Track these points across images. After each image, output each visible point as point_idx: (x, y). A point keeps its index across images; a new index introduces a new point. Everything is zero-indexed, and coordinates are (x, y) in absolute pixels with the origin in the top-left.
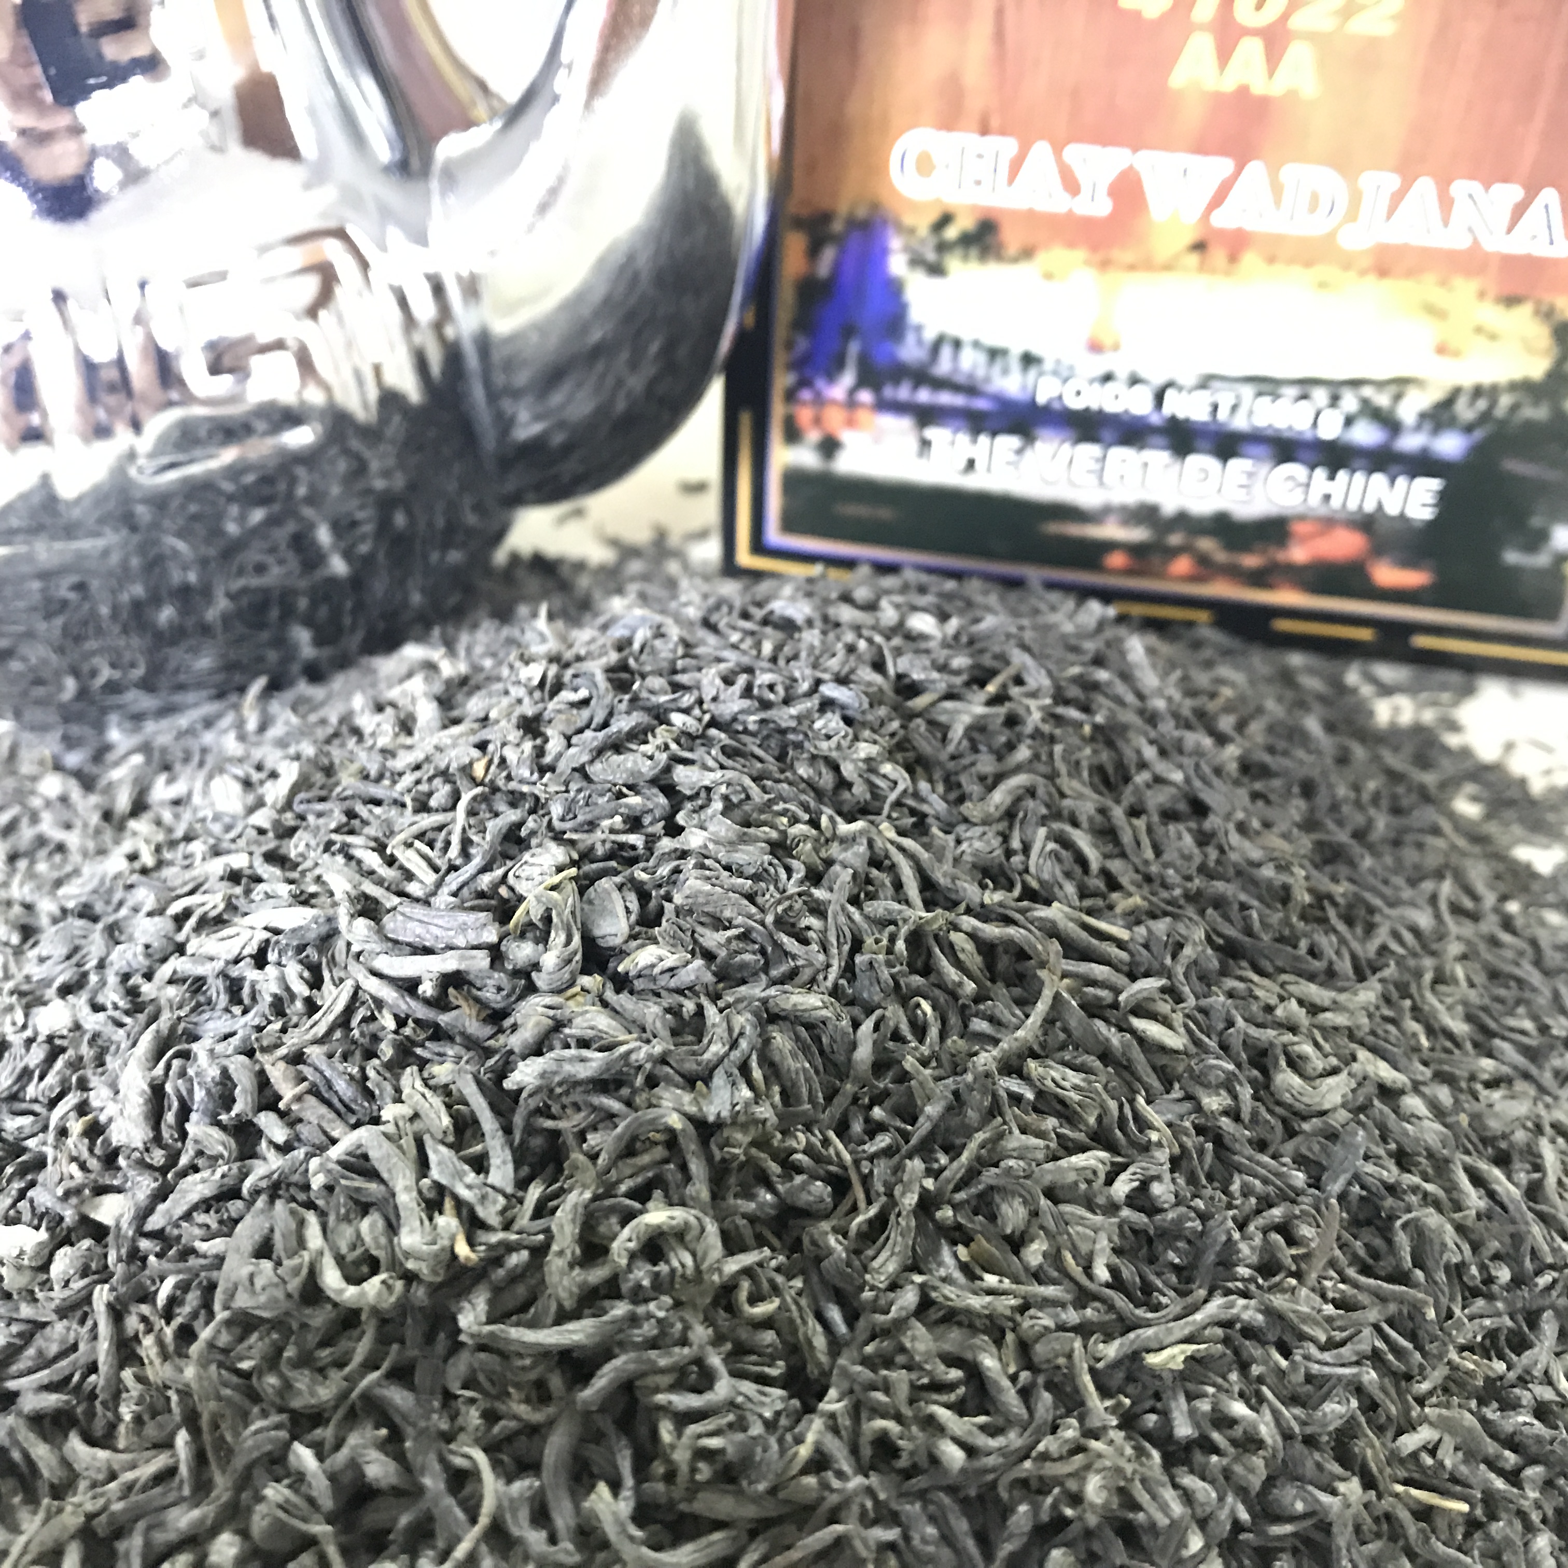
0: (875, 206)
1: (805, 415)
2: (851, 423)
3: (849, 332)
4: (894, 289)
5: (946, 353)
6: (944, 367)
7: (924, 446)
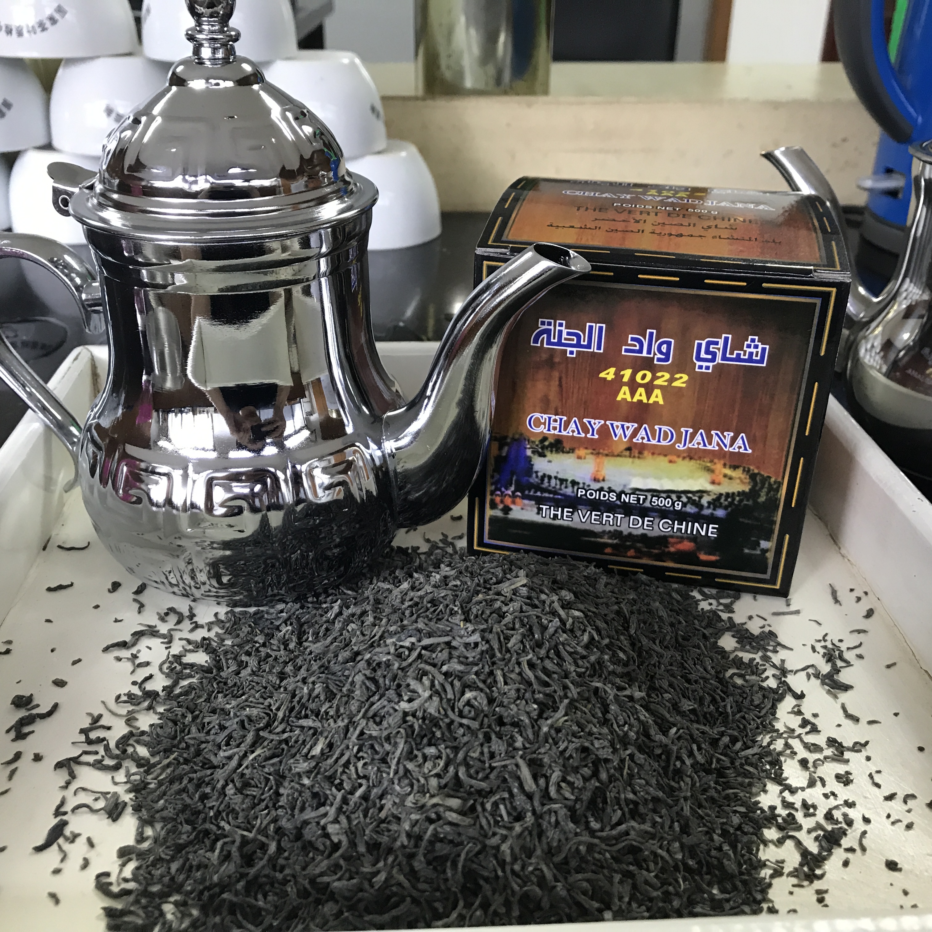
0: (521, 434)
1: (498, 499)
2: (514, 503)
3: (513, 474)
4: (529, 459)
5: (546, 480)
6: (546, 484)
7: (540, 510)
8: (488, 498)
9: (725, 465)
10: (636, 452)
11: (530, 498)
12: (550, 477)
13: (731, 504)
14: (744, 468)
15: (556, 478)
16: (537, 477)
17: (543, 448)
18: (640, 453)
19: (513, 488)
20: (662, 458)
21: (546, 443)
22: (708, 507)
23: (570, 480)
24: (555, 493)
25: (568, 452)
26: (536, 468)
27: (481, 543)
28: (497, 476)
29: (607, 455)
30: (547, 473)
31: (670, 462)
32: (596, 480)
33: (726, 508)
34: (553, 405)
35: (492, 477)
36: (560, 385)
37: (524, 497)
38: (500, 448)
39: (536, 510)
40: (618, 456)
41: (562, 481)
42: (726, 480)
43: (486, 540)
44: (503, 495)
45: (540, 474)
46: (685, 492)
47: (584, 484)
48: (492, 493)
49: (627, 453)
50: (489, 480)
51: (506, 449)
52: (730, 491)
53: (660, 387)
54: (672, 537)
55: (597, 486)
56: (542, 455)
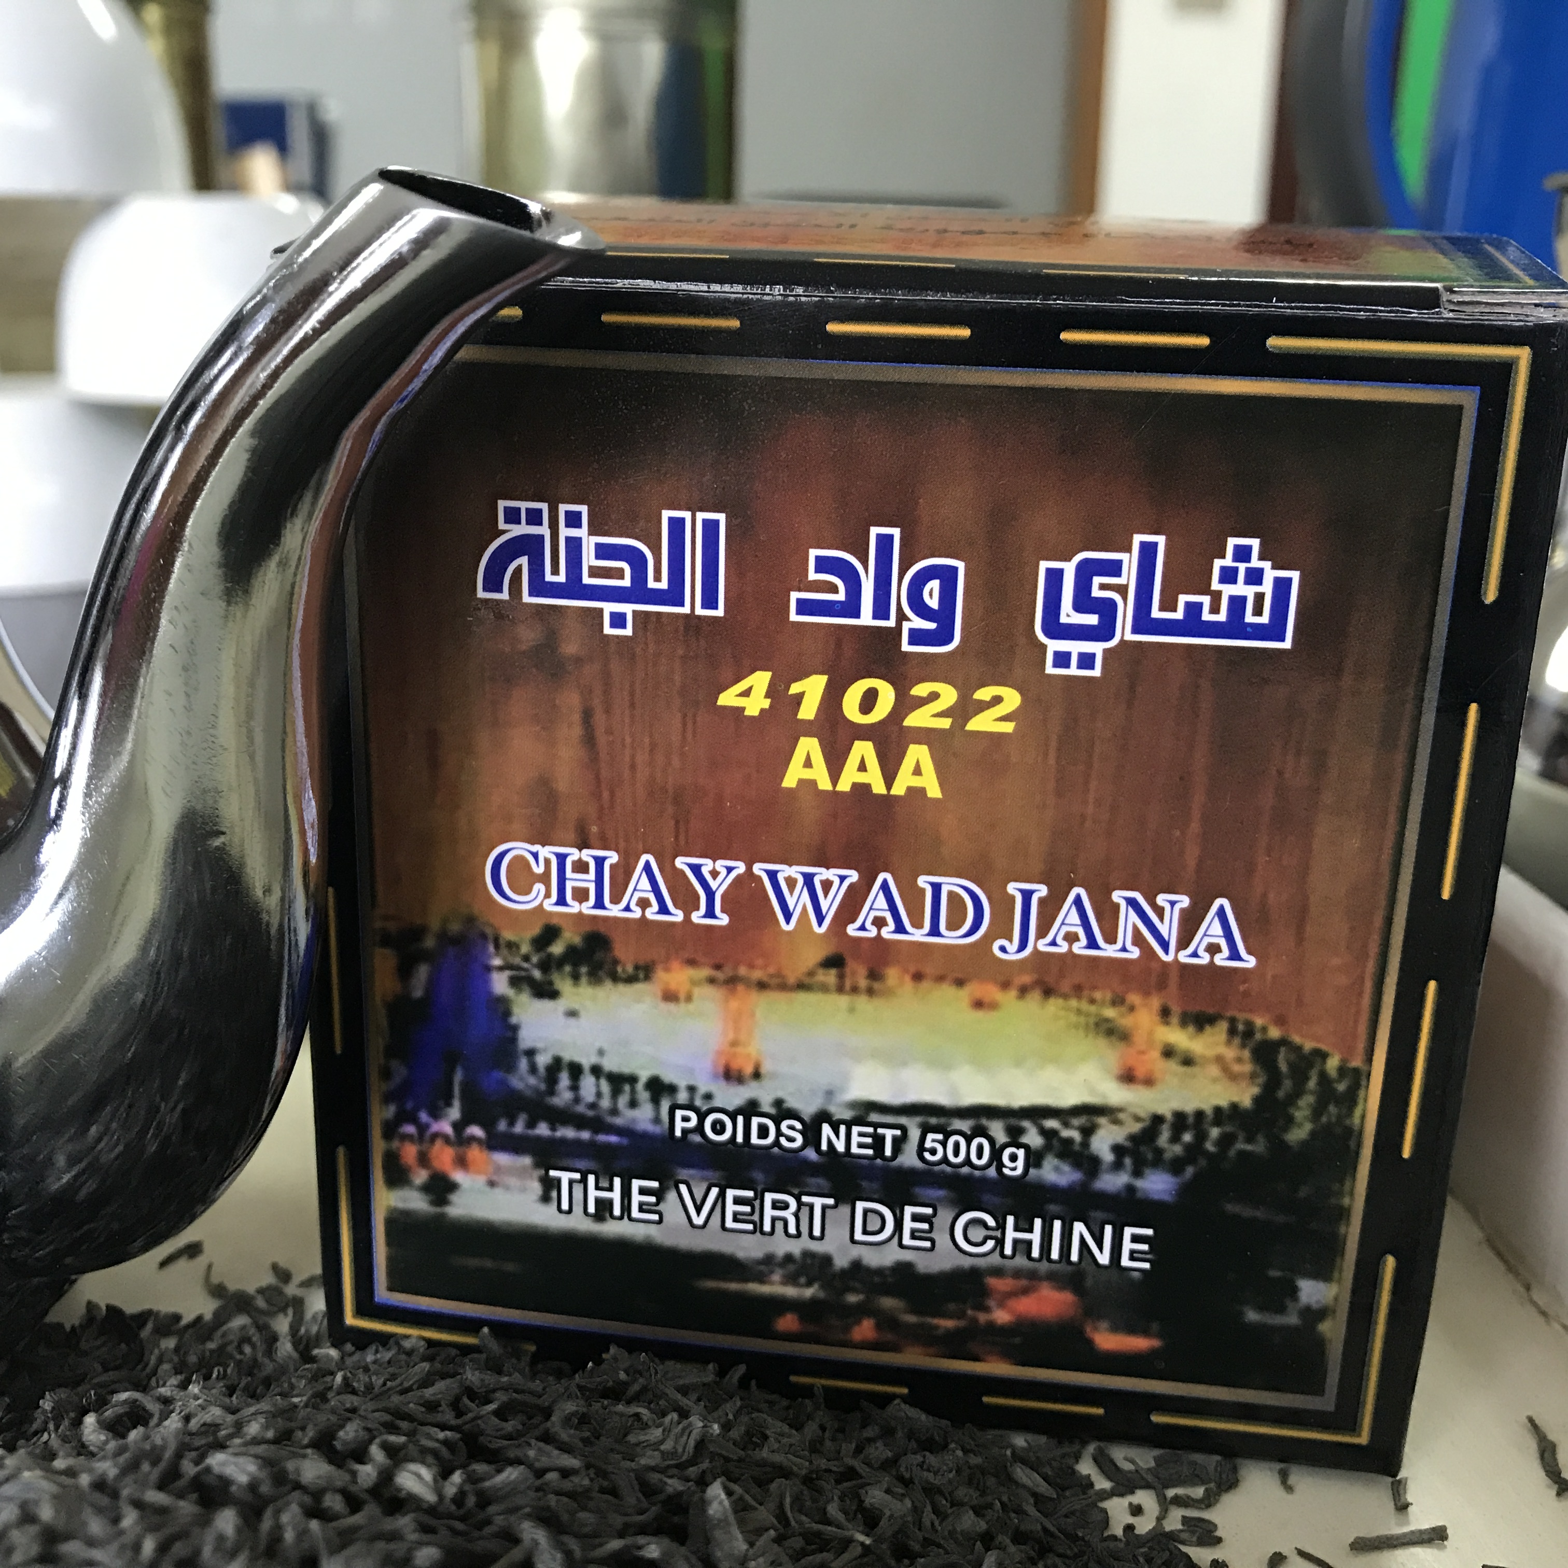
0: (470, 920)
1: (410, 1152)
2: (462, 1162)
3: (452, 1061)
4: (502, 1008)
5: (564, 1080)
6: (563, 1096)
7: (550, 1187)
8: (378, 1147)
9: (1165, 1013)
10: (858, 973)
11: (514, 1145)
12: (576, 1070)
13: (1194, 1151)
14: (1233, 1021)
15: (596, 1071)
16: (533, 1069)
17: (546, 965)
18: (874, 975)
19: (455, 1113)
20: (947, 991)
21: (557, 949)
22: (1117, 1166)
23: (644, 1076)
24: (597, 1124)
25: (631, 980)
26: (527, 1038)
27: (366, 1307)
28: (400, 1072)
29: (762, 986)
30: (568, 1055)
31: (979, 1004)
32: (731, 1075)
33: (1176, 1166)
34: (570, 812)
35: (386, 1074)
36: (589, 740)
37: (495, 1143)
38: (405, 971)
39: (536, 1188)
40: (801, 987)
41: (619, 1081)
42: (1173, 1066)
43: (382, 1294)
44: (424, 1136)
45: (543, 1060)
46: (1037, 1113)
47: (692, 1089)
48: (390, 1131)
49: (830, 977)
50: (376, 1088)
51: (423, 972)
52: (1189, 1107)
53: (924, 736)
54: (997, 1272)
55: (733, 1097)
56: (546, 992)
